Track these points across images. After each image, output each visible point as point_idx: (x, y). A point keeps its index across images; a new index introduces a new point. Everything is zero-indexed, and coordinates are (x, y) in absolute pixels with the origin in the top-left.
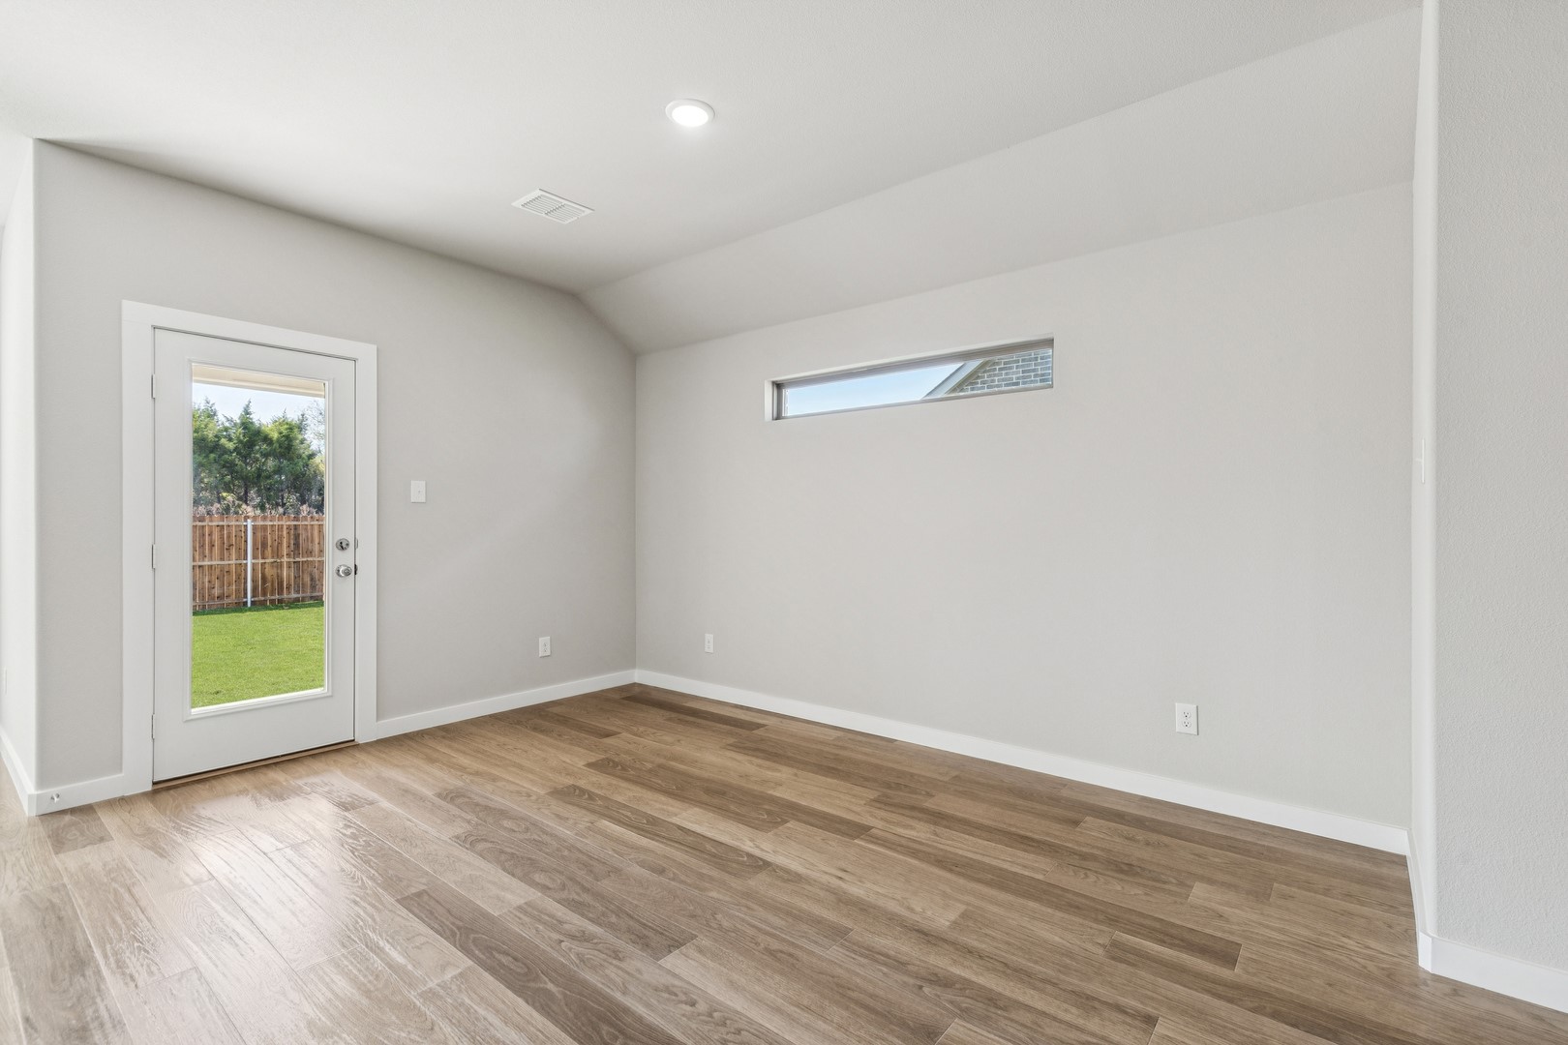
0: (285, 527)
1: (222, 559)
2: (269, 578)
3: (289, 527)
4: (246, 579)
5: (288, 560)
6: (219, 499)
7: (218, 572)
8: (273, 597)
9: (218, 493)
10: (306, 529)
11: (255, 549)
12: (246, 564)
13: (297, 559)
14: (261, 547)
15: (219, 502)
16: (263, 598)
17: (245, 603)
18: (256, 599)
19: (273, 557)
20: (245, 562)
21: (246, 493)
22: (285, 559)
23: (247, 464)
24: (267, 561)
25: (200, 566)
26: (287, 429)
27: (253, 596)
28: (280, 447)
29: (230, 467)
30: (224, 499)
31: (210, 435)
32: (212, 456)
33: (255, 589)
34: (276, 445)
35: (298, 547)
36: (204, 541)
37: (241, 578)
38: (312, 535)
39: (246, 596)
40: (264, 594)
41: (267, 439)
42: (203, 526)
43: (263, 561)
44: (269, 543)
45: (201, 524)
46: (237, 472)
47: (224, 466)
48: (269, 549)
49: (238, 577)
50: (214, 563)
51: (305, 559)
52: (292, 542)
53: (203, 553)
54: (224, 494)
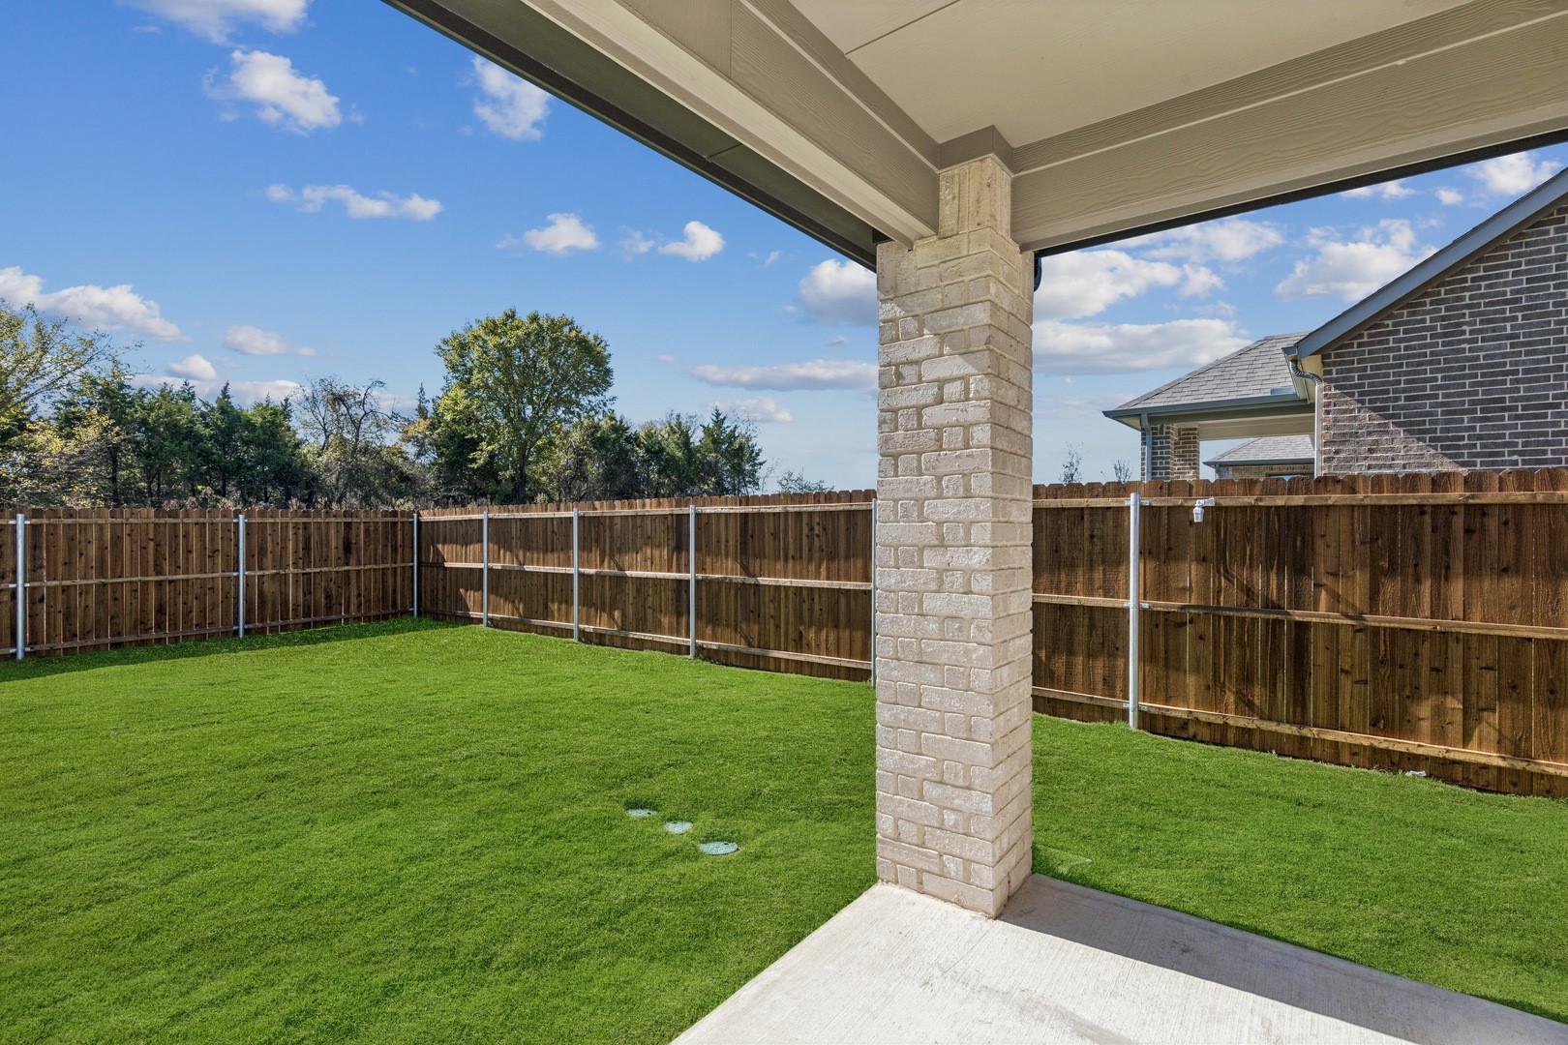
0: (291, 525)
1: (203, 570)
2: (269, 597)
3: (296, 526)
4: (237, 598)
5: (296, 571)
6: (195, 492)
7: (197, 590)
8: (274, 623)
9: (193, 486)
10: (319, 529)
11: (249, 556)
12: (238, 577)
13: (308, 570)
14: (257, 556)
15: (194, 495)
16: (260, 625)
17: (236, 632)
18: (251, 626)
19: (274, 567)
20: (235, 574)
21: (224, 486)
22: (291, 570)
23: (226, 453)
24: (267, 573)
25: (170, 582)
26: (271, 414)
27: (247, 622)
28: (265, 434)
29: (206, 456)
30: (200, 492)
31: (183, 420)
32: (186, 443)
33: (249, 611)
34: (259, 432)
35: (309, 554)
36: (177, 545)
37: (230, 596)
38: (327, 536)
39: (237, 623)
40: (262, 620)
41: (249, 425)
42: (175, 525)
43: (261, 573)
44: (270, 549)
45: (171, 520)
46: (214, 462)
47: (199, 455)
48: (269, 555)
49: (226, 596)
50: (191, 576)
51: (318, 570)
52: (301, 546)
53: (176, 562)
54: (200, 487)
